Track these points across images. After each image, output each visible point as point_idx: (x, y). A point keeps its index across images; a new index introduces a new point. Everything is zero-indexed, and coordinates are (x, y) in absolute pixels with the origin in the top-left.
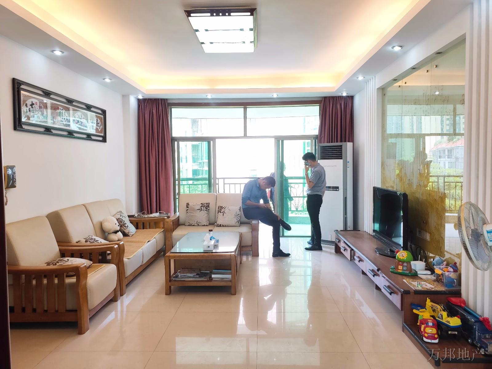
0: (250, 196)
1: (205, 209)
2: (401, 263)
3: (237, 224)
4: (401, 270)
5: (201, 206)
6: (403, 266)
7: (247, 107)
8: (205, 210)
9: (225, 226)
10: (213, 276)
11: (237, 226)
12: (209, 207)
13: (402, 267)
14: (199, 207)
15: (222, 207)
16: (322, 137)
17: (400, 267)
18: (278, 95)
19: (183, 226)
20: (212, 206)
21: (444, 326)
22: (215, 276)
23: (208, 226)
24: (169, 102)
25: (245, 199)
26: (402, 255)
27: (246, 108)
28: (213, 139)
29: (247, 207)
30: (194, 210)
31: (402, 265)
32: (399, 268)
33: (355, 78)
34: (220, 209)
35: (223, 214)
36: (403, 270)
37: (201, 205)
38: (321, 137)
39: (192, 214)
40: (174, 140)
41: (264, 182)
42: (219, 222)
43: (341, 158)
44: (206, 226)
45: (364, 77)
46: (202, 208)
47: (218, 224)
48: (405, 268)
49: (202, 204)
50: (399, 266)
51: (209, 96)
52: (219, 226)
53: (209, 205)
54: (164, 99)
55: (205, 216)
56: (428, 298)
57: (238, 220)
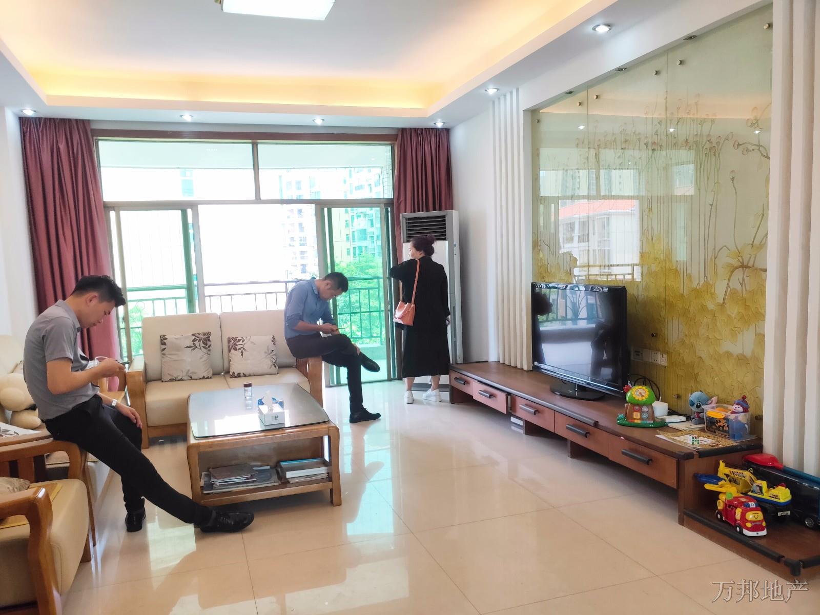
0: (303, 313)
1: (202, 345)
2: (637, 408)
3: (274, 370)
4: (638, 419)
5: (194, 340)
6: (642, 413)
7: (259, 141)
8: (202, 348)
9: (250, 376)
10: (289, 475)
11: (274, 373)
12: (209, 340)
13: (639, 414)
14: (189, 342)
15: (236, 340)
16: (401, 203)
17: (637, 415)
18: (323, 120)
19: (158, 383)
20: (215, 340)
21: (768, 505)
22: (293, 474)
23: (211, 378)
24: (94, 126)
25: (292, 320)
26: (640, 393)
27: (257, 144)
28: (194, 205)
29: (297, 334)
30: (178, 349)
31: (640, 411)
32: (635, 417)
33: (483, 91)
34: (233, 344)
35: (242, 352)
36: (641, 419)
37: (194, 337)
38: (399, 202)
39: (174, 357)
40: (108, 207)
41: (328, 284)
42: (235, 369)
43: (445, 239)
44: (208, 378)
45: (498, 89)
46: (196, 343)
47: (234, 373)
48: (645, 416)
49: (193, 335)
50: (635, 413)
51: (187, 117)
52: (235, 377)
53: (209, 337)
54: (83, 121)
55: (203, 359)
56: (721, 462)
57: (274, 361)
